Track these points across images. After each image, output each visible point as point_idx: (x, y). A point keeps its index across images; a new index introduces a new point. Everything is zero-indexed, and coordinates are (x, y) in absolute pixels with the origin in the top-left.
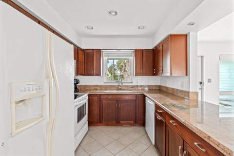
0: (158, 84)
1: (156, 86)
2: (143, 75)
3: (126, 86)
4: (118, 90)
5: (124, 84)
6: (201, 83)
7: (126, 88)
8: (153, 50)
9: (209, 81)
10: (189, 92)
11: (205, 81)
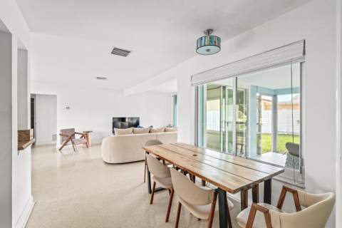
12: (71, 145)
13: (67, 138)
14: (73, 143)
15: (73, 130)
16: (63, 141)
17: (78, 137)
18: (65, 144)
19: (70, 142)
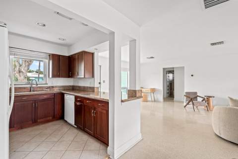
0: (72, 84)
1: (70, 86)
2: (59, 77)
3: (40, 87)
4: (31, 91)
5: (39, 86)
6: (100, 83)
7: (41, 89)
8: (69, 57)
9: (104, 82)
10: (94, 88)
11: (102, 82)
12: (192, 106)
13: (190, 99)
14: (193, 104)
15: (196, 93)
16: (187, 101)
17: (199, 99)
18: (188, 104)
19: (191, 103)
